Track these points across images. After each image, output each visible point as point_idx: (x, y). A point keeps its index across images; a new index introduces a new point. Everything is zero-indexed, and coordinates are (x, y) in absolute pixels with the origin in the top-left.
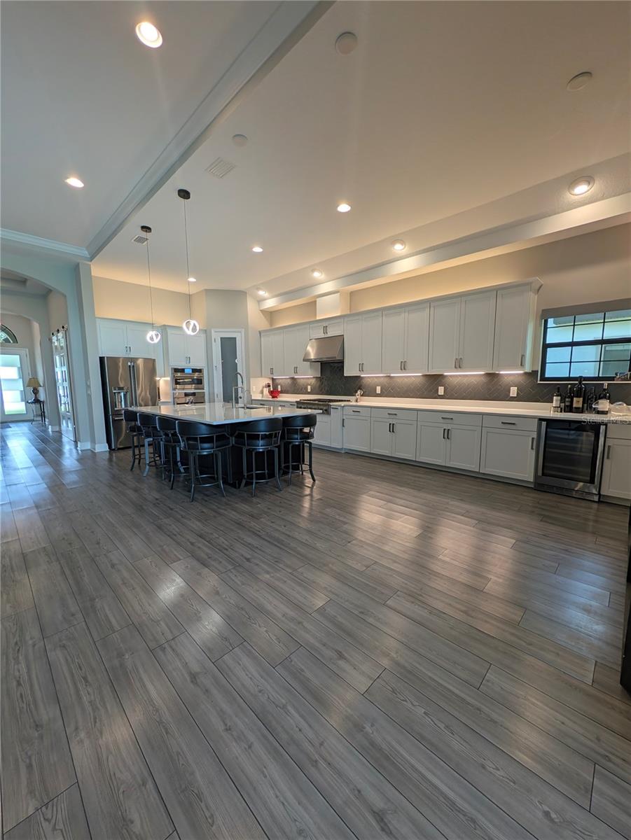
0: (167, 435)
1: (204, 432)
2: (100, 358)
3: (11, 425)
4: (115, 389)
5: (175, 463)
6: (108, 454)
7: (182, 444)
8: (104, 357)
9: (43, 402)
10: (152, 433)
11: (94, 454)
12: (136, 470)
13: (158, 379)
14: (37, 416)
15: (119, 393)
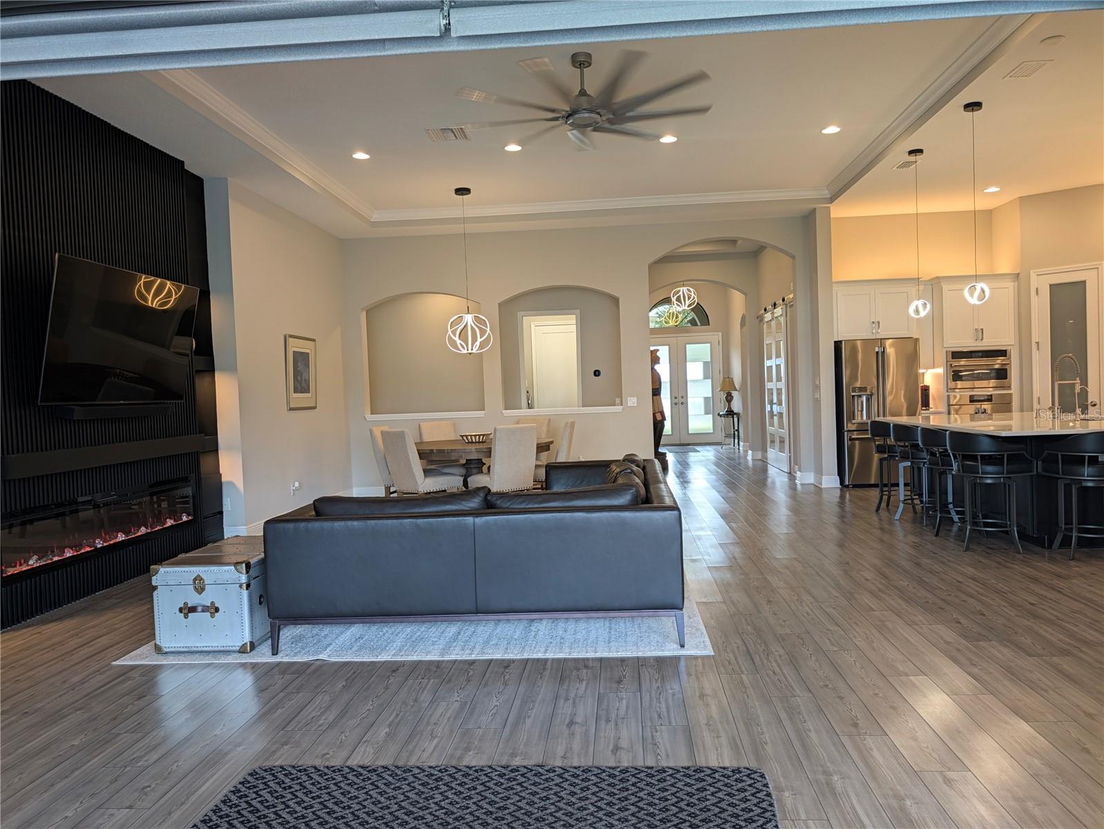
0: (933, 454)
1: (986, 448)
2: (835, 342)
3: (698, 448)
4: (854, 391)
5: (944, 506)
6: (839, 491)
7: (955, 467)
8: (841, 342)
9: (738, 415)
10: (912, 453)
11: (818, 490)
12: (883, 513)
13: (921, 371)
14: (727, 436)
15: (860, 396)
